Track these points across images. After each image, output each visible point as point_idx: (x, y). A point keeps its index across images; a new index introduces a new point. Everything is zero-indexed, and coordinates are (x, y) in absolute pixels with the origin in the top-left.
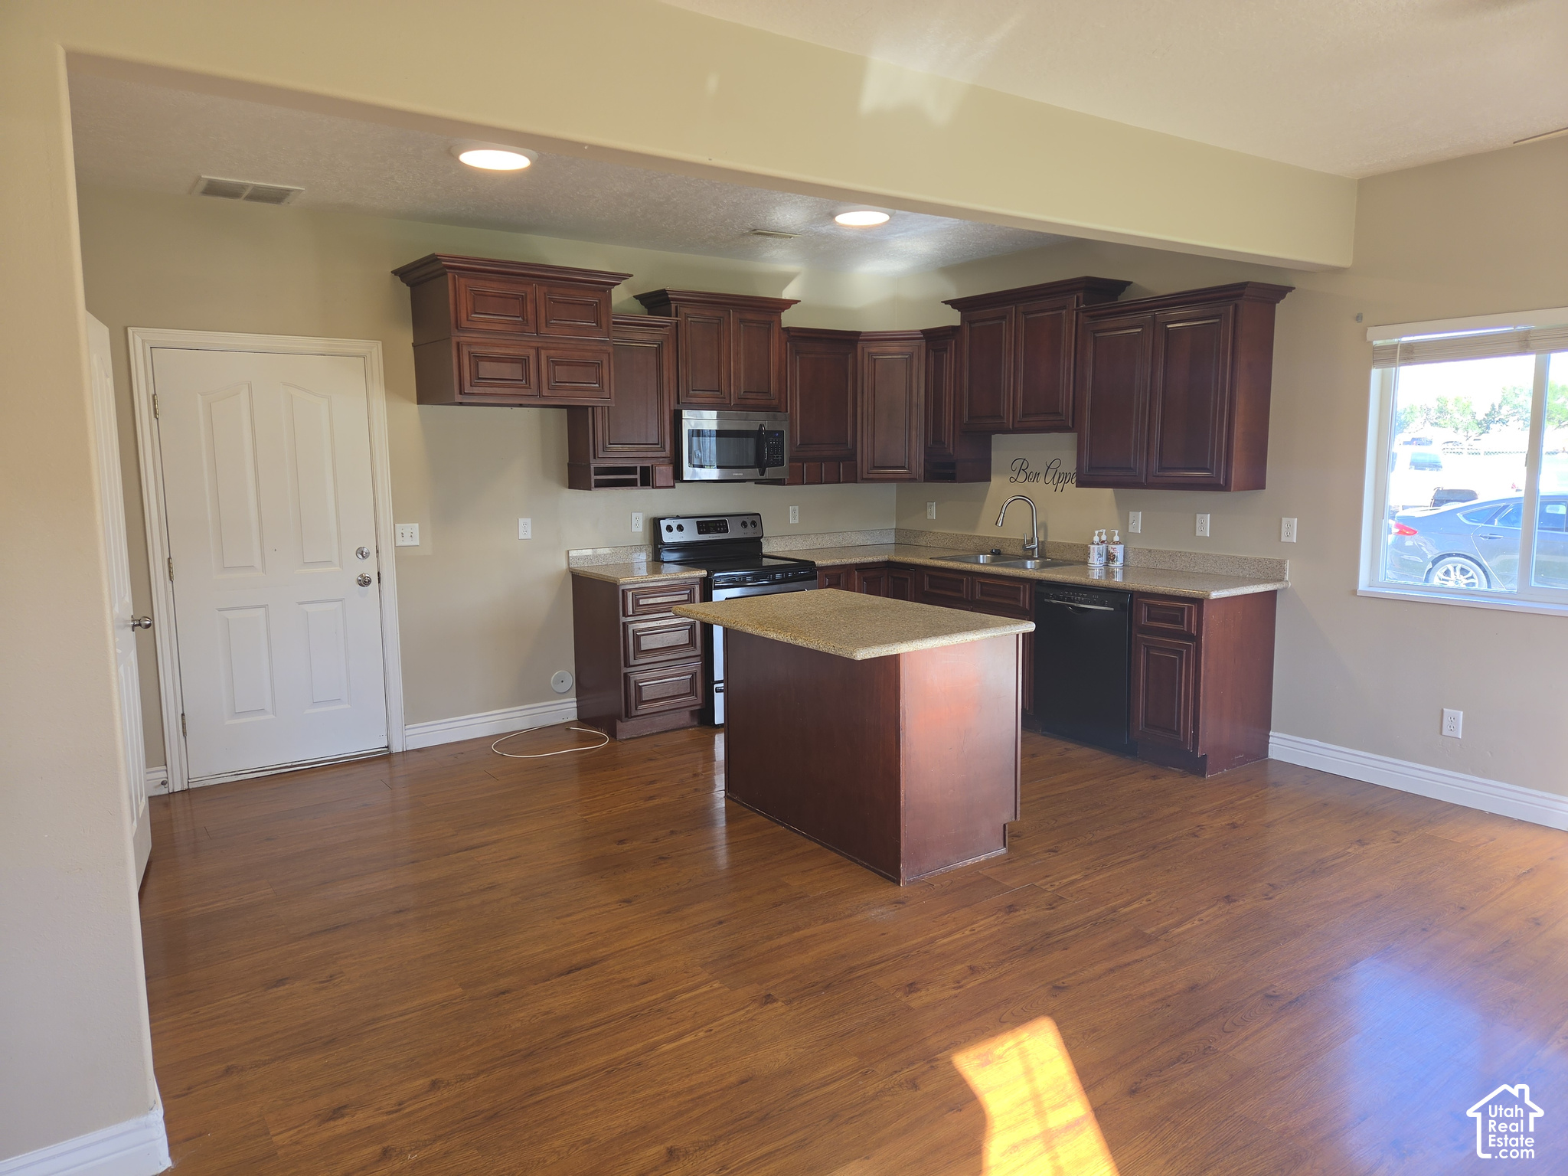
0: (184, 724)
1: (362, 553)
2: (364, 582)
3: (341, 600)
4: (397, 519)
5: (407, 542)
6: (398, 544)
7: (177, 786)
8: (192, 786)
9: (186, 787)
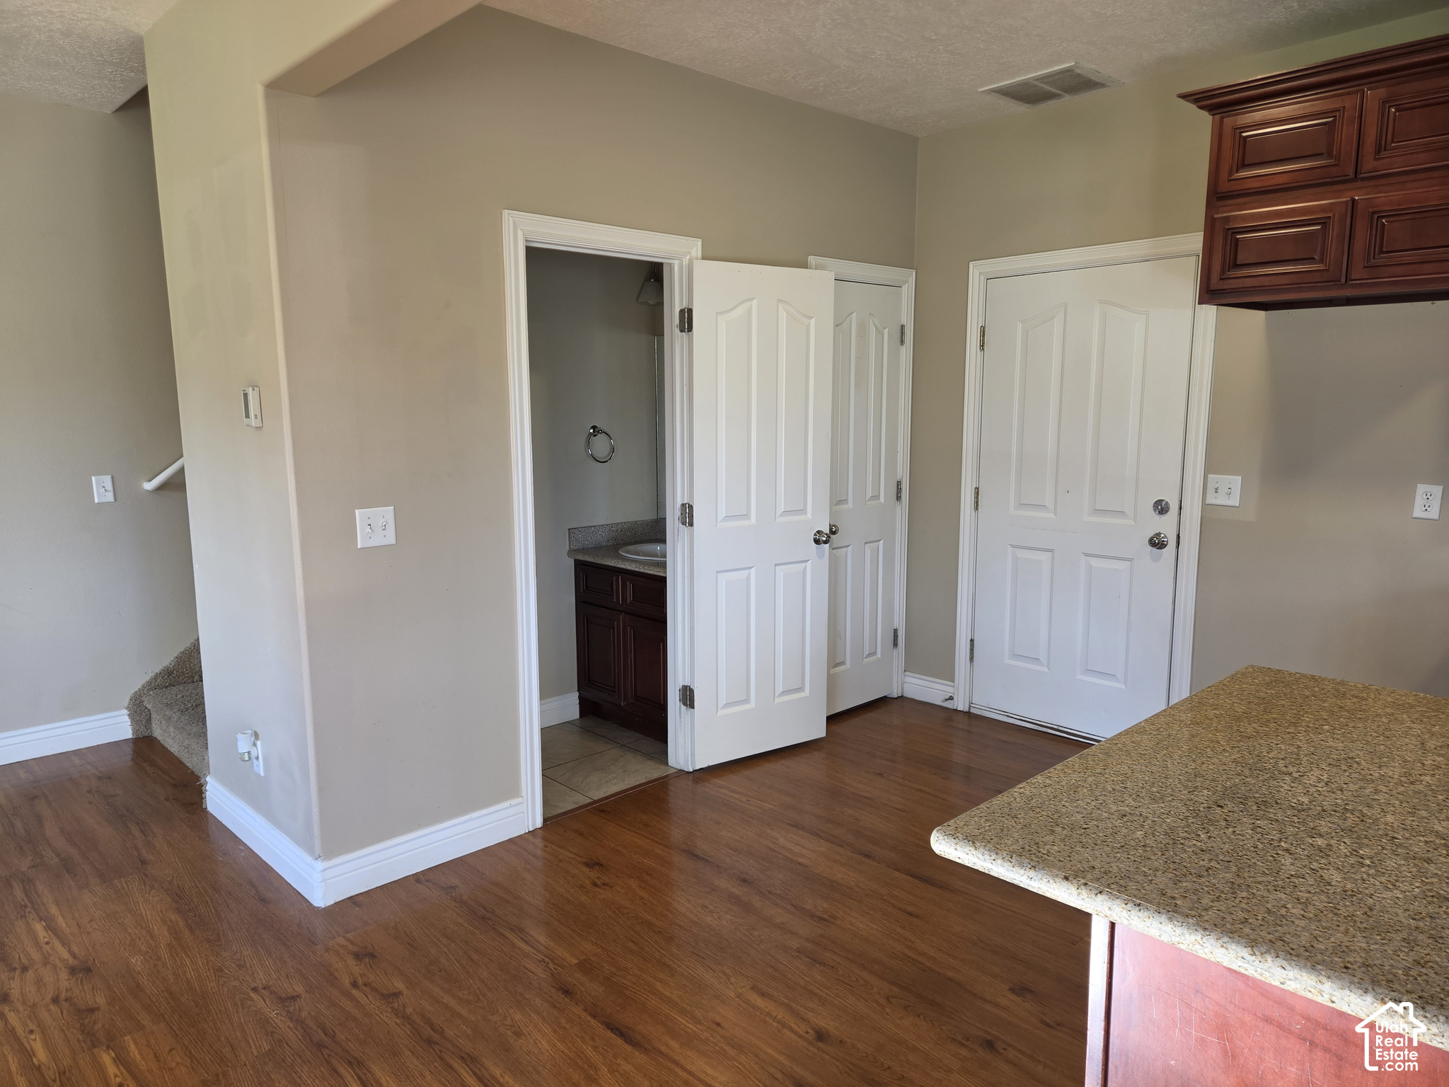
0: (972, 650)
1: (1161, 507)
2: (1157, 543)
3: (1129, 560)
4: (1209, 468)
5: (1221, 500)
6: (1210, 500)
7: (961, 705)
8: (973, 711)
9: (967, 709)
